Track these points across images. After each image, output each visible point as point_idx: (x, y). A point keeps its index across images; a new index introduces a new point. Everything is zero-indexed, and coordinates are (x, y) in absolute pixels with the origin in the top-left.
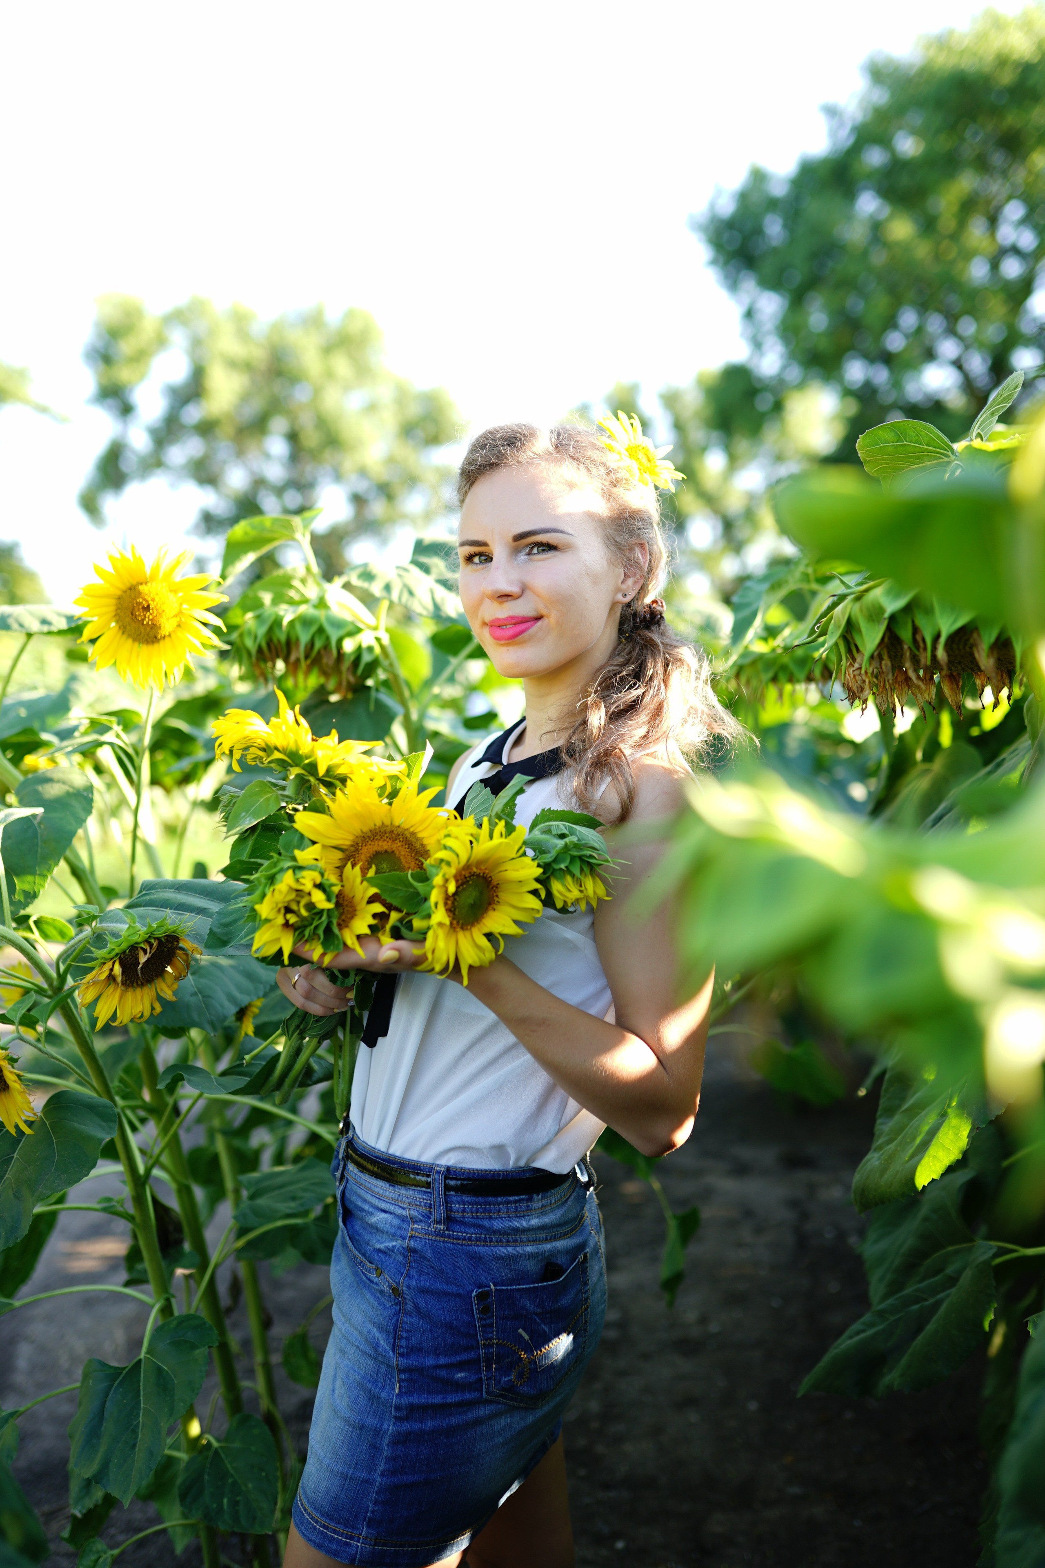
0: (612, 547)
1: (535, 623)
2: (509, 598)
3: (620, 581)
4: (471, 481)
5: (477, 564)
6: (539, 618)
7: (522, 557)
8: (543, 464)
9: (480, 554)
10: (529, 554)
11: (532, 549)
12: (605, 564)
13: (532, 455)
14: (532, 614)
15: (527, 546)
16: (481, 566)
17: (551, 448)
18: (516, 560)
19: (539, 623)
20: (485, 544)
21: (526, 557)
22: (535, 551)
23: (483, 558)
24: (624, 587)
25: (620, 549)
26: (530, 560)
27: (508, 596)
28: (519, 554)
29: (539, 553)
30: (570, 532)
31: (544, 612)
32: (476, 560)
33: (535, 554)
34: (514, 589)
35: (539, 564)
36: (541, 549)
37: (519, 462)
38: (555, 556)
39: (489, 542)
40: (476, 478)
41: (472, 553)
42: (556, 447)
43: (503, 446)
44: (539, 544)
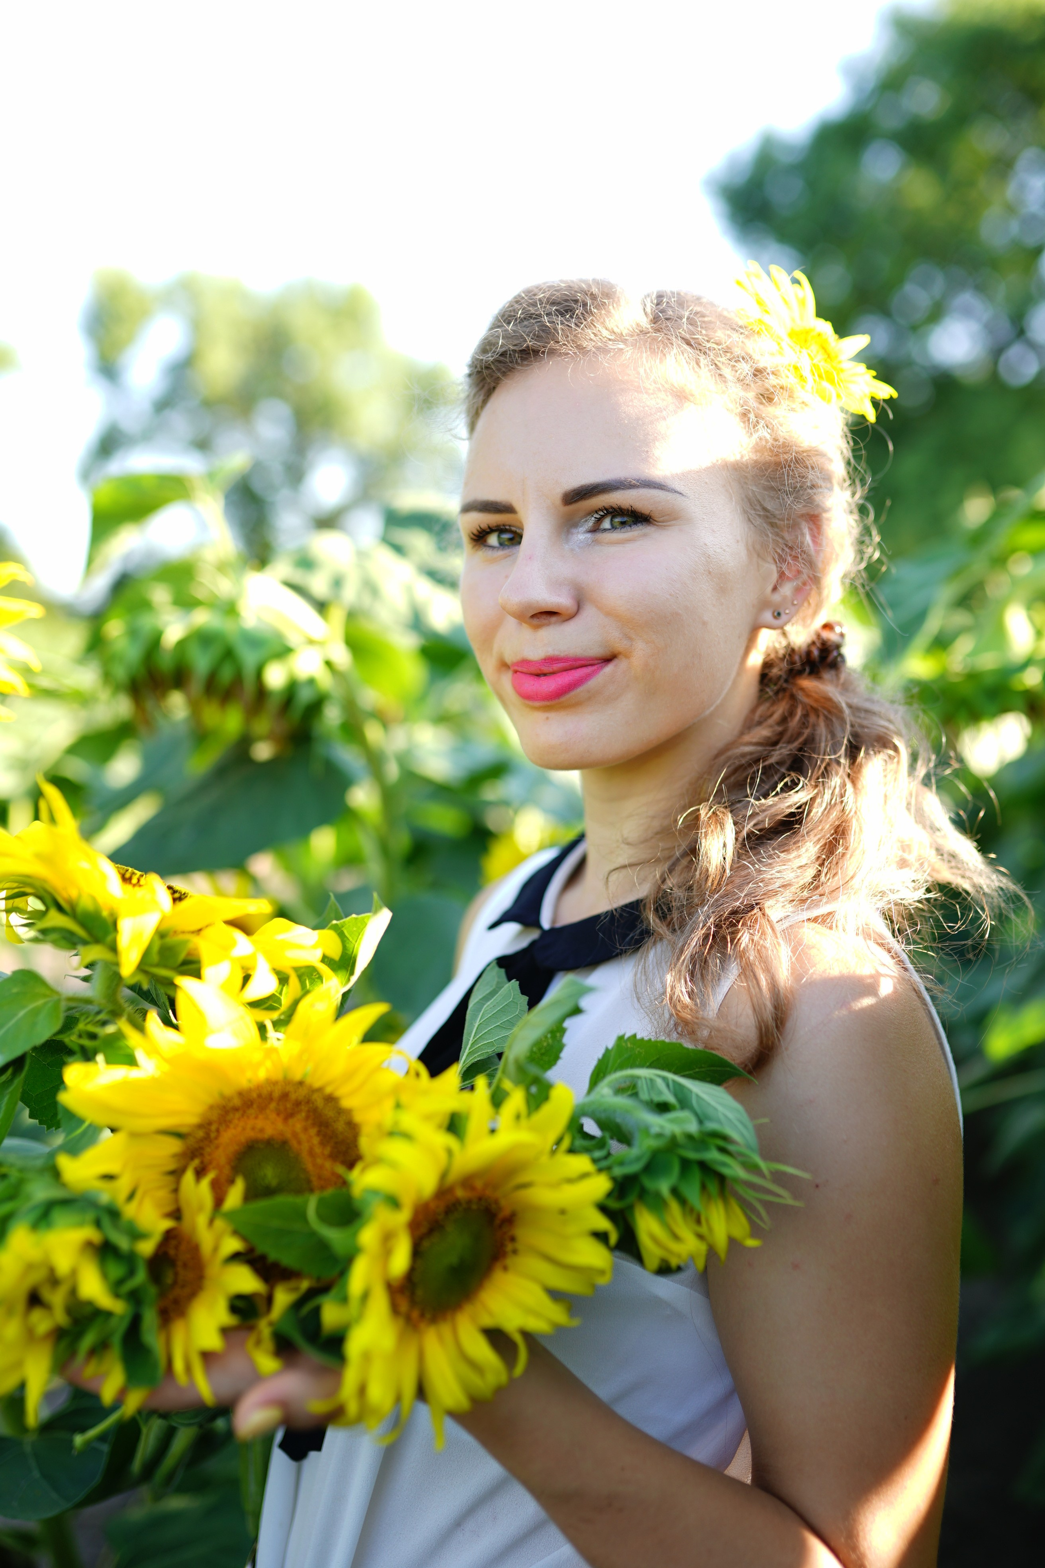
0: (758, 521)
1: (602, 668)
2: (554, 619)
3: (770, 588)
4: (486, 387)
5: (492, 547)
6: (608, 659)
7: (581, 536)
8: (629, 352)
9: (500, 530)
10: (595, 530)
11: (599, 520)
12: (743, 554)
13: (605, 333)
14: (596, 651)
15: (590, 513)
16: (501, 553)
17: (645, 323)
18: (567, 540)
19: (609, 669)
20: (508, 509)
21: (589, 535)
22: (606, 524)
23: (506, 536)
24: (776, 598)
25: (773, 525)
26: (596, 542)
27: (551, 613)
28: (574, 531)
29: (613, 528)
30: (678, 490)
31: (620, 645)
32: (493, 540)
33: (605, 530)
34: (561, 600)
35: (613, 549)
36: (617, 520)
37: (580, 347)
38: (645, 535)
39: (517, 506)
40: (497, 381)
41: (484, 526)
42: (655, 320)
43: (548, 314)
44: (614, 512)
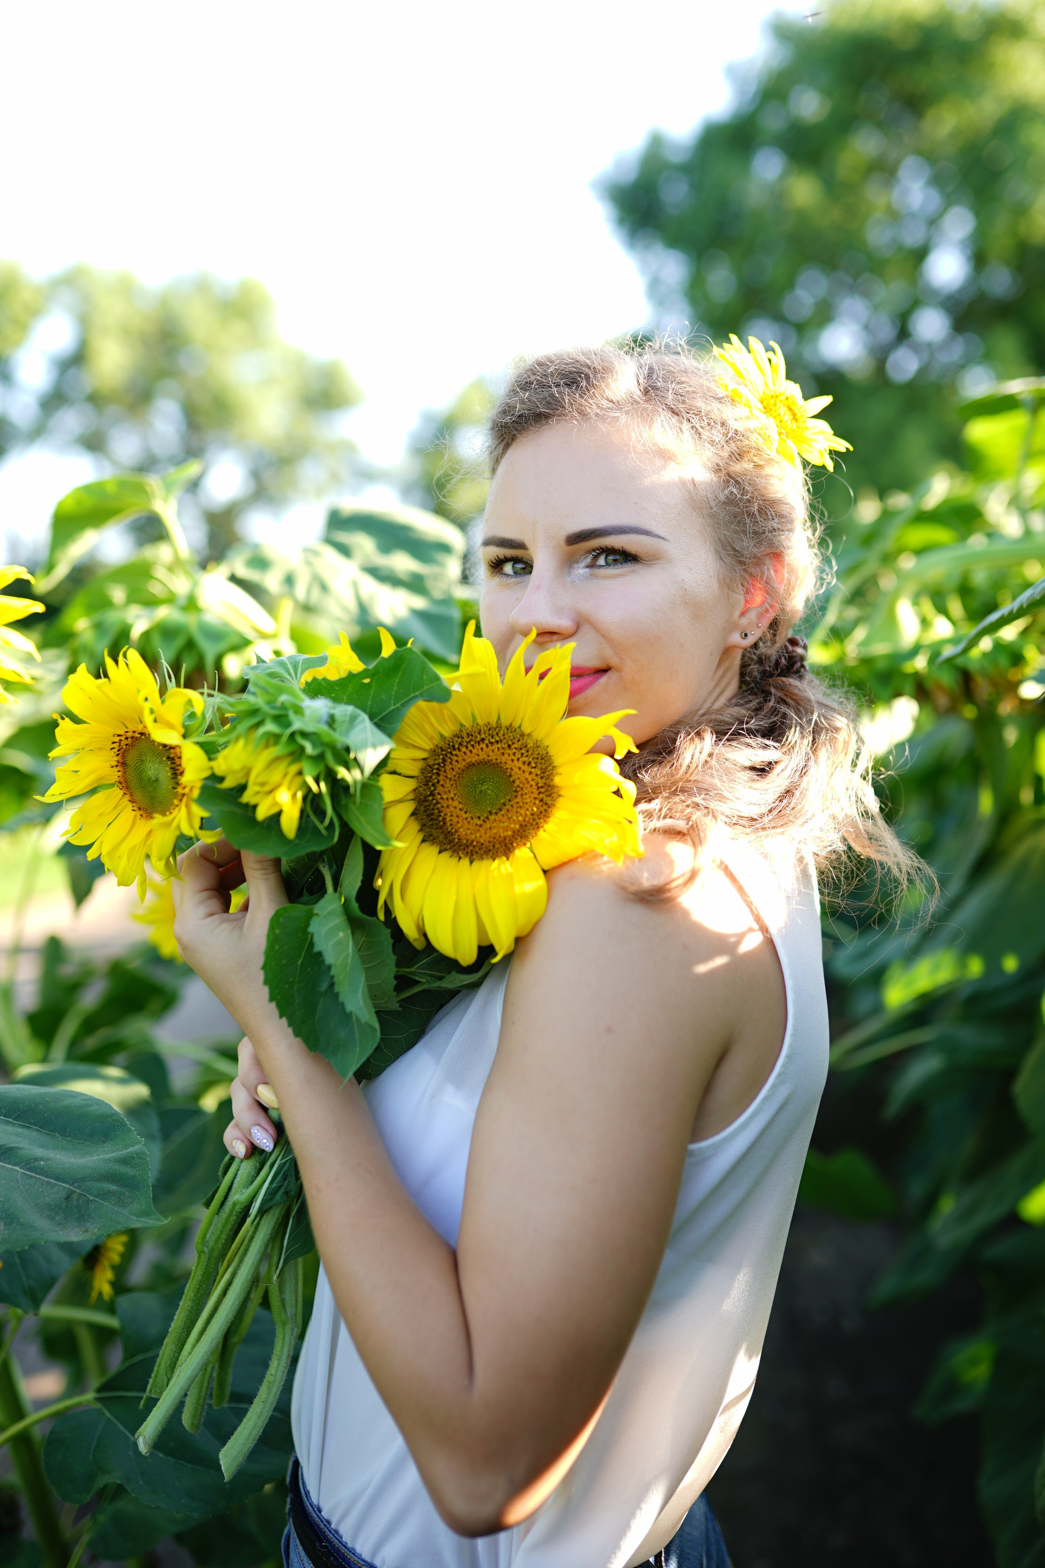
0: (729, 560)
1: (597, 679)
2: (555, 637)
3: (737, 613)
4: (504, 443)
5: (507, 574)
6: (603, 671)
7: (580, 570)
8: (623, 418)
9: (514, 561)
10: (592, 566)
11: (596, 557)
12: (715, 586)
13: (605, 403)
14: (592, 663)
15: (589, 552)
16: (514, 580)
17: (638, 394)
18: (569, 574)
19: (604, 679)
20: (521, 546)
21: (587, 570)
22: (601, 561)
23: (518, 566)
24: (743, 621)
25: (741, 562)
26: (593, 576)
27: (553, 633)
28: (576, 566)
29: (608, 564)
30: (662, 535)
31: (614, 661)
32: (508, 568)
33: (601, 566)
34: (564, 623)
35: (607, 582)
36: (611, 558)
37: (582, 413)
38: (634, 571)
39: (528, 544)
40: (514, 438)
41: (501, 557)
42: (646, 392)
43: (558, 385)
44: (608, 551)
